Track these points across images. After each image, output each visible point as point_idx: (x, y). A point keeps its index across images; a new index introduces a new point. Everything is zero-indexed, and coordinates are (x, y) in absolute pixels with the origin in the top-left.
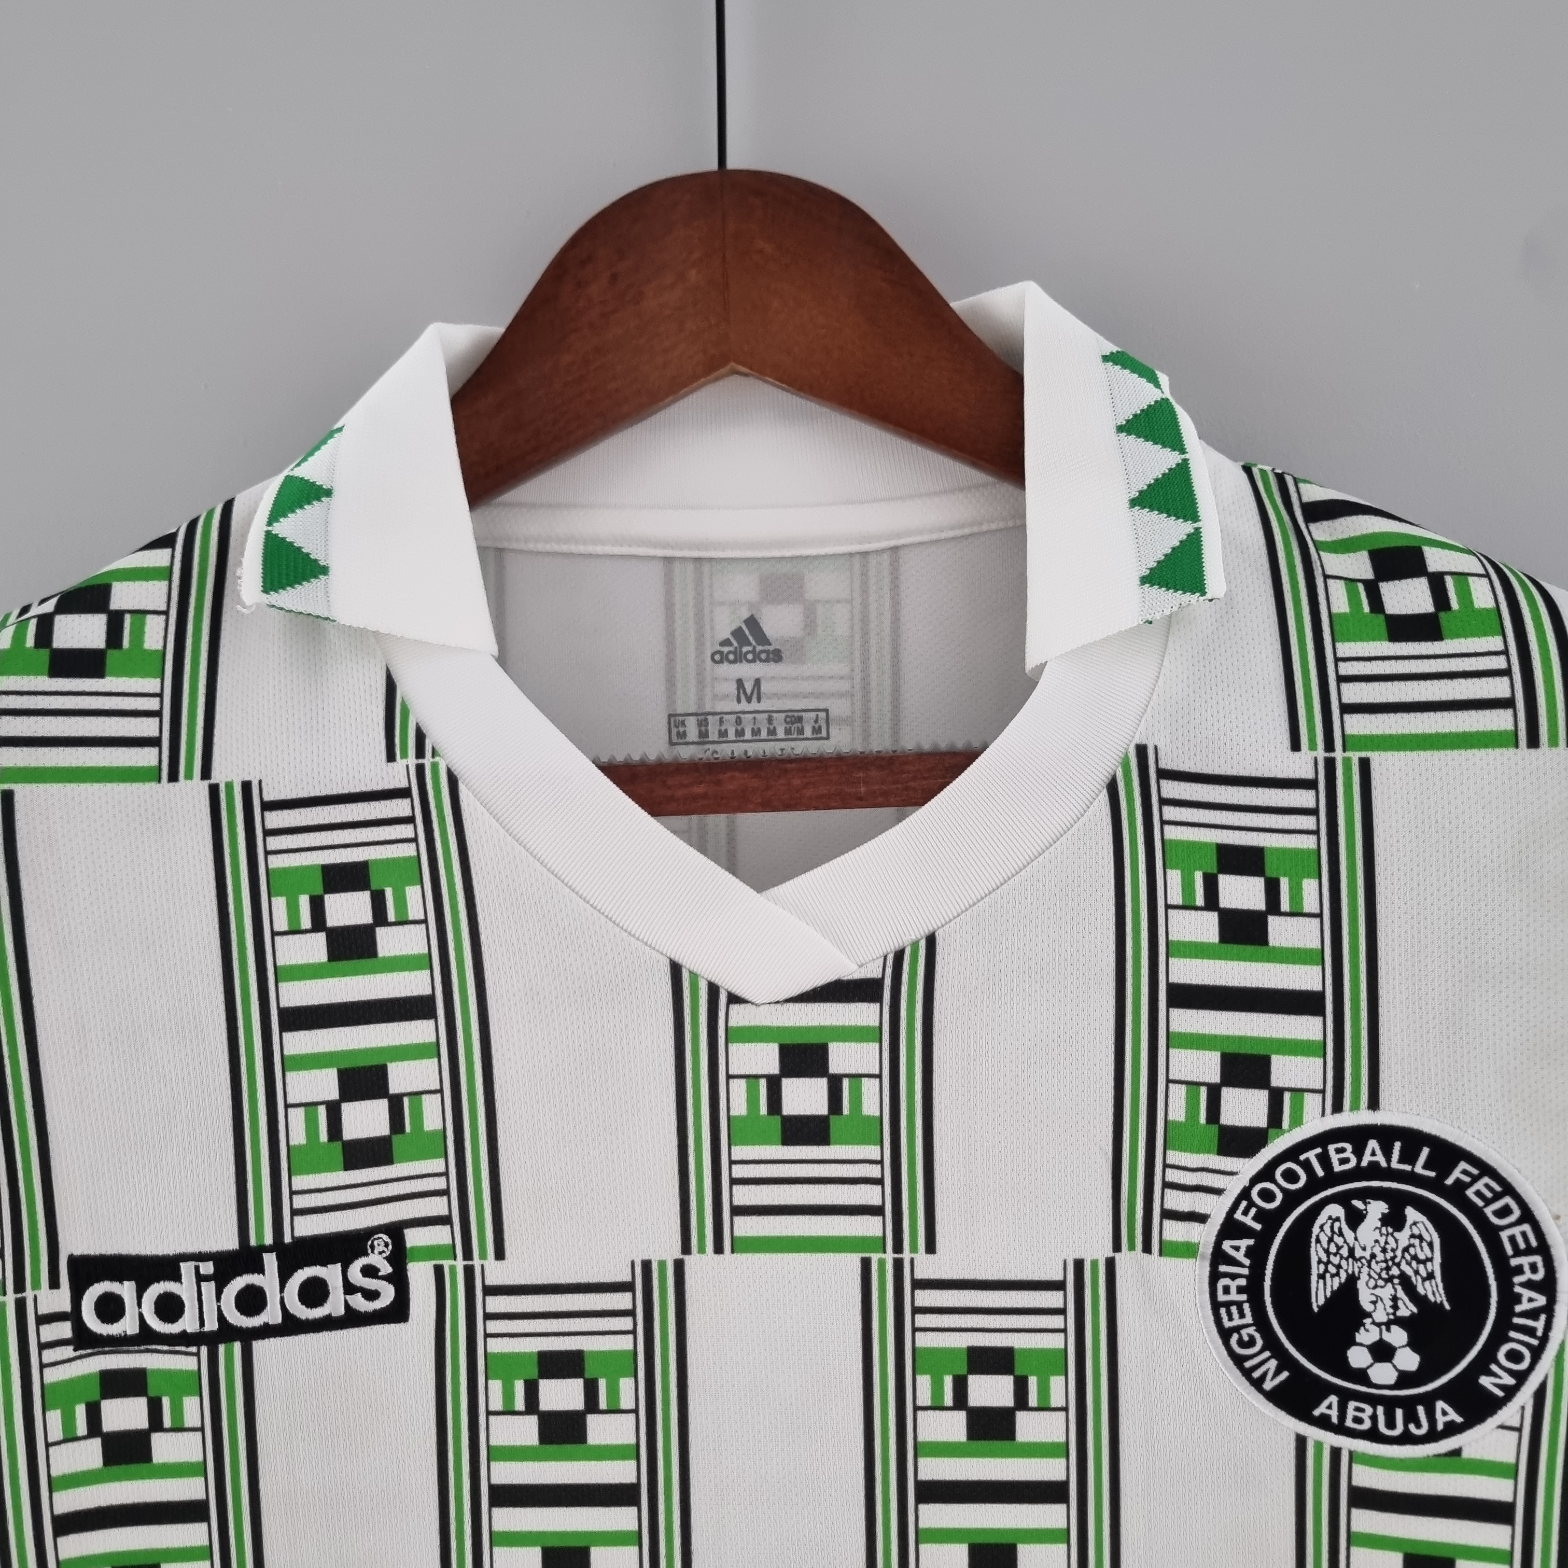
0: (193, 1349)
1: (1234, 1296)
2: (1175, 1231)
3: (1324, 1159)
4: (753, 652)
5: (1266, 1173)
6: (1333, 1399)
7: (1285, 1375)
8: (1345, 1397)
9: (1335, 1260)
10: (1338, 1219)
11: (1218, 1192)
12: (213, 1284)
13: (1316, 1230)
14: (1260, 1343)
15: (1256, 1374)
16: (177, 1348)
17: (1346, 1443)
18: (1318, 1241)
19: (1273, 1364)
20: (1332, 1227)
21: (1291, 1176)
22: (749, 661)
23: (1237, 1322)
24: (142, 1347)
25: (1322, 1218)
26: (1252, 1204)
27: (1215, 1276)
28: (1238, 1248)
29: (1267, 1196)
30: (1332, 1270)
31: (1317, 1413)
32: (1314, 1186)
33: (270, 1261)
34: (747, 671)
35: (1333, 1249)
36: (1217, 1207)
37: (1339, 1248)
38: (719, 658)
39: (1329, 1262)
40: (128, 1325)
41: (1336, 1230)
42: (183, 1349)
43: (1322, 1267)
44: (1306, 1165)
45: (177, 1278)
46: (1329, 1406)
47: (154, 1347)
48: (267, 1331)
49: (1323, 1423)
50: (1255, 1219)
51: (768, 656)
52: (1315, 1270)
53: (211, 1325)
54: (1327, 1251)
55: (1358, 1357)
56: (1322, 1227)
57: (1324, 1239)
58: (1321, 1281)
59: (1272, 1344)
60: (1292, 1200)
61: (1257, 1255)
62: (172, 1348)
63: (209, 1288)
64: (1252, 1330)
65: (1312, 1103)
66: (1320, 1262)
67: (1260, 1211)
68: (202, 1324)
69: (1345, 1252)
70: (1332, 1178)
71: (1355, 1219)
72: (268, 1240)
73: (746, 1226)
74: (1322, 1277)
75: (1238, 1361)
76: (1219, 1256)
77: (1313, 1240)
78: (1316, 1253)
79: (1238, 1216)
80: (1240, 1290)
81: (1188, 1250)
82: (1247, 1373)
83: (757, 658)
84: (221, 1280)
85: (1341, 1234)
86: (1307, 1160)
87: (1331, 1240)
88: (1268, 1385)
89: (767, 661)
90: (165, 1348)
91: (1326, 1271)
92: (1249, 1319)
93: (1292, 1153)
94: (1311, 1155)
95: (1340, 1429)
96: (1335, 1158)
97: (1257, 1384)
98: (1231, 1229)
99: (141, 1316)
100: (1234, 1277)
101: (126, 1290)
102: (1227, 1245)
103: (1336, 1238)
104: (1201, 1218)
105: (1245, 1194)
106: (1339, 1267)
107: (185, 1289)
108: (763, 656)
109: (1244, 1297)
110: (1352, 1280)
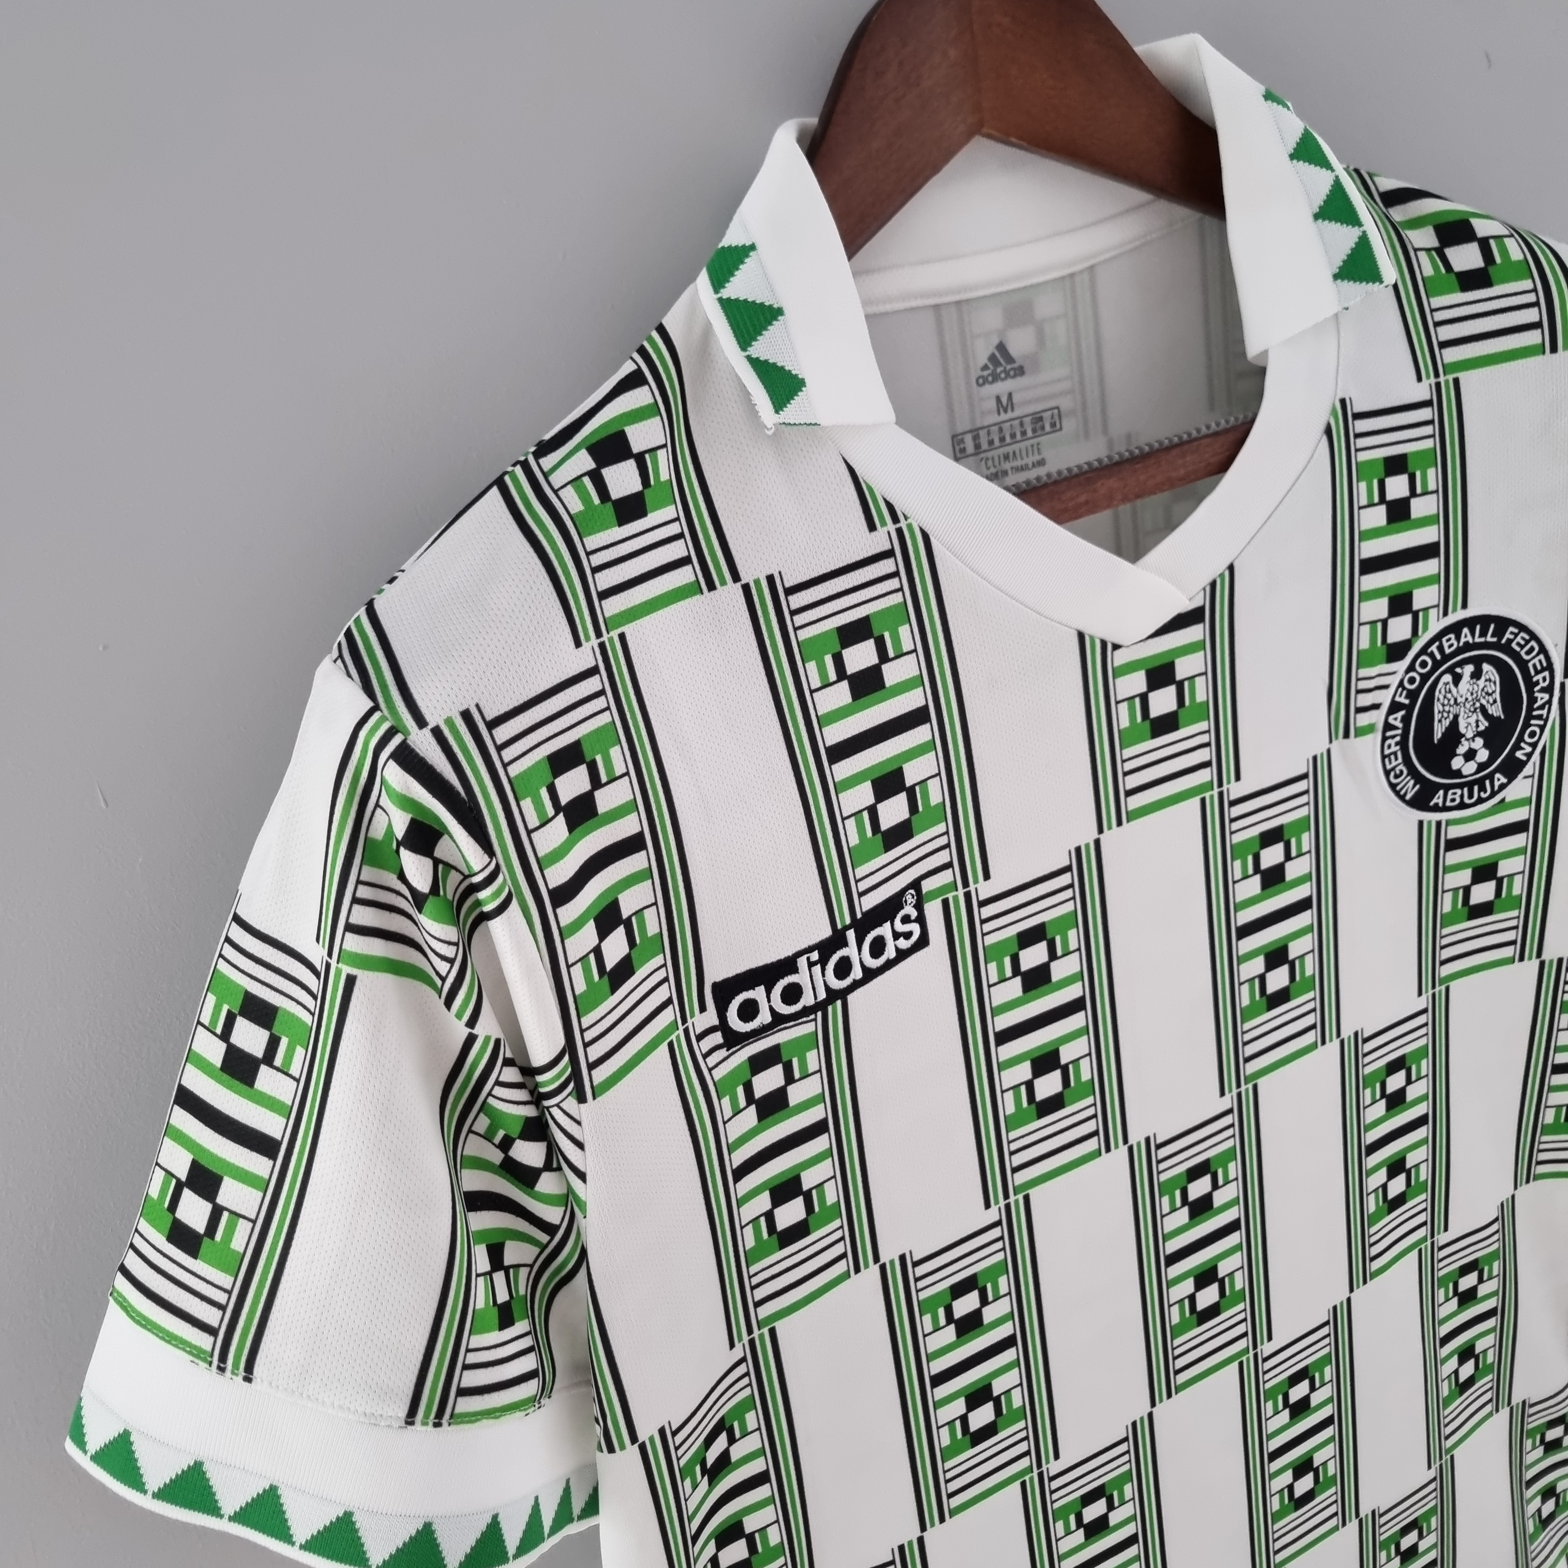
0: (812, 1017)
1: (1394, 749)
2: (1363, 720)
3: (1441, 649)
4: (1005, 371)
5: (1411, 668)
6: (1441, 792)
7: (1418, 787)
8: (1447, 788)
9: (1447, 708)
10: (1448, 683)
11: (1386, 687)
12: (818, 967)
13: (1437, 693)
14: (1405, 772)
15: (1402, 793)
16: (800, 1021)
17: (1444, 816)
18: (1439, 700)
19: (1412, 782)
20: (1445, 688)
21: (1423, 665)
22: (1003, 380)
23: (1394, 763)
24: (775, 1030)
25: (1440, 685)
26: (1404, 688)
27: (1384, 739)
28: (1396, 719)
29: (1412, 681)
30: (1445, 715)
31: (1432, 804)
32: (1437, 665)
33: (851, 935)
34: (1002, 388)
35: (1446, 702)
36: (1385, 698)
37: (1449, 700)
38: (982, 381)
39: (1444, 711)
40: (764, 1017)
41: (1447, 690)
42: (805, 1019)
43: (1440, 715)
44: (1432, 655)
45: (795, 970)
46: (1438, 799)
47: (782, 1026)
48: (856, 985)
49: (1436, 809)
50: (1407, 697)
51: (1015, 373)
52: (1437, 717)
53: (822, 995)
54: (1443, 705)
55: (1457, 763)
56: (1440, 692)
57: (1441, 697)
58: (1440, 725)
59: (1413, 772)
60: (1425, 678)
61: (1406, 720)
62: (797, 1022)
63: (817, 969)
64: (1401, 767)
65: (1433, 613)
66: (1439, 712)
67: (1409, 691)
68: (816, 998)
69: (1452, 702)
70: (1446, 658)
71: (1457, 679)
72: (848, 921)
73: (1135, 802)
74: (1440, 721)
75: (1393, 786)
76: (1388, 727)
77: (1436, 700)
78: (1437, 707)
79: (1397, 699)
80: (1397, 744)
81: (1370, 729)
82: (1397, 793)
83: (1008, 375)
84: (823, 961)
85: (1450, 691)
86: (1432, 652)
87: (1445, 697)
88: (1408, 797)
89: (1015, 376)
90: (791, 1024)
91: (1442, 717)
92: (1400, 760)
93: (1424, 651)
94: (1434, 648)
95: (1445, 809)
96: (1446, 645)
97: (1402, 798)
98: (1395, 707)
99: (771, 1009)
100: (1393, 737)
101: (758, 993)
102: (1391, 720)
103: (1449, 696)
104: (1376, 707)
105: (1401, 684)
106: (1449, 712)
107: (801, 977)
108: (1012, 373)
109: (1398, 747)
110: (1456, 717)
